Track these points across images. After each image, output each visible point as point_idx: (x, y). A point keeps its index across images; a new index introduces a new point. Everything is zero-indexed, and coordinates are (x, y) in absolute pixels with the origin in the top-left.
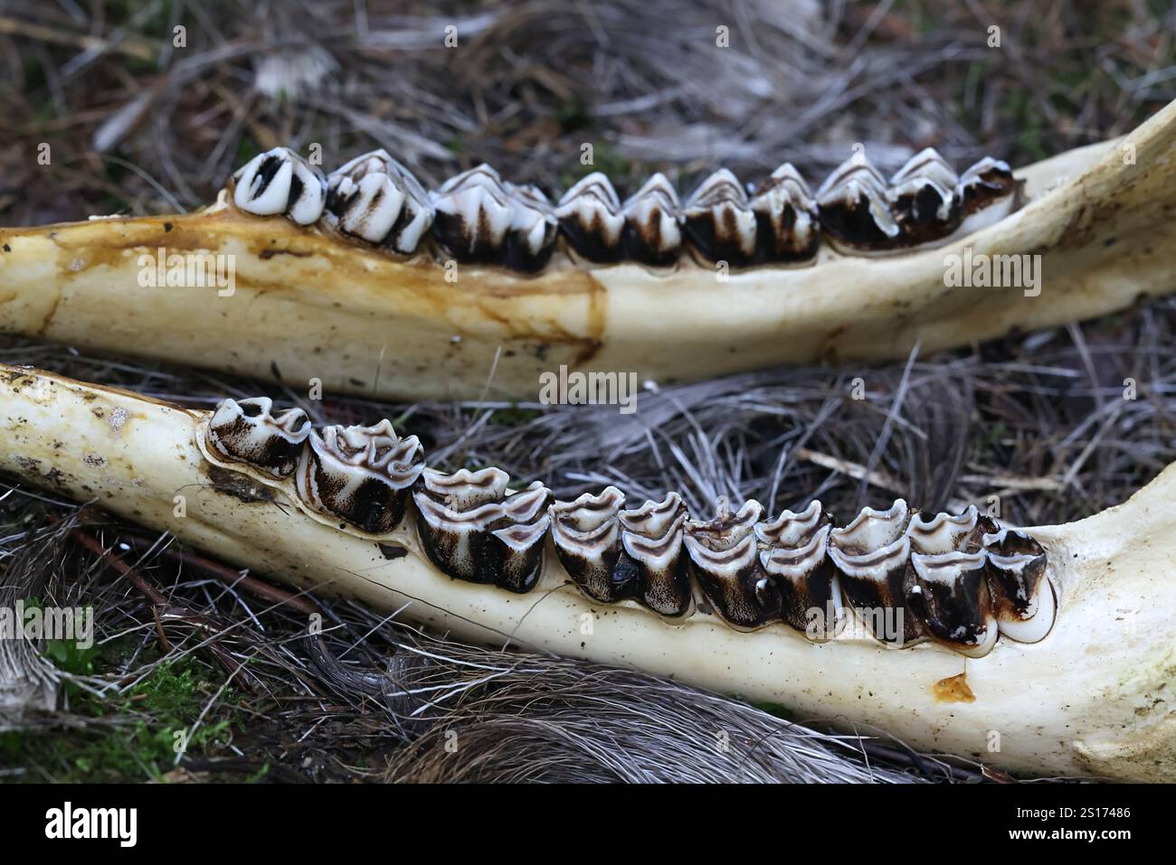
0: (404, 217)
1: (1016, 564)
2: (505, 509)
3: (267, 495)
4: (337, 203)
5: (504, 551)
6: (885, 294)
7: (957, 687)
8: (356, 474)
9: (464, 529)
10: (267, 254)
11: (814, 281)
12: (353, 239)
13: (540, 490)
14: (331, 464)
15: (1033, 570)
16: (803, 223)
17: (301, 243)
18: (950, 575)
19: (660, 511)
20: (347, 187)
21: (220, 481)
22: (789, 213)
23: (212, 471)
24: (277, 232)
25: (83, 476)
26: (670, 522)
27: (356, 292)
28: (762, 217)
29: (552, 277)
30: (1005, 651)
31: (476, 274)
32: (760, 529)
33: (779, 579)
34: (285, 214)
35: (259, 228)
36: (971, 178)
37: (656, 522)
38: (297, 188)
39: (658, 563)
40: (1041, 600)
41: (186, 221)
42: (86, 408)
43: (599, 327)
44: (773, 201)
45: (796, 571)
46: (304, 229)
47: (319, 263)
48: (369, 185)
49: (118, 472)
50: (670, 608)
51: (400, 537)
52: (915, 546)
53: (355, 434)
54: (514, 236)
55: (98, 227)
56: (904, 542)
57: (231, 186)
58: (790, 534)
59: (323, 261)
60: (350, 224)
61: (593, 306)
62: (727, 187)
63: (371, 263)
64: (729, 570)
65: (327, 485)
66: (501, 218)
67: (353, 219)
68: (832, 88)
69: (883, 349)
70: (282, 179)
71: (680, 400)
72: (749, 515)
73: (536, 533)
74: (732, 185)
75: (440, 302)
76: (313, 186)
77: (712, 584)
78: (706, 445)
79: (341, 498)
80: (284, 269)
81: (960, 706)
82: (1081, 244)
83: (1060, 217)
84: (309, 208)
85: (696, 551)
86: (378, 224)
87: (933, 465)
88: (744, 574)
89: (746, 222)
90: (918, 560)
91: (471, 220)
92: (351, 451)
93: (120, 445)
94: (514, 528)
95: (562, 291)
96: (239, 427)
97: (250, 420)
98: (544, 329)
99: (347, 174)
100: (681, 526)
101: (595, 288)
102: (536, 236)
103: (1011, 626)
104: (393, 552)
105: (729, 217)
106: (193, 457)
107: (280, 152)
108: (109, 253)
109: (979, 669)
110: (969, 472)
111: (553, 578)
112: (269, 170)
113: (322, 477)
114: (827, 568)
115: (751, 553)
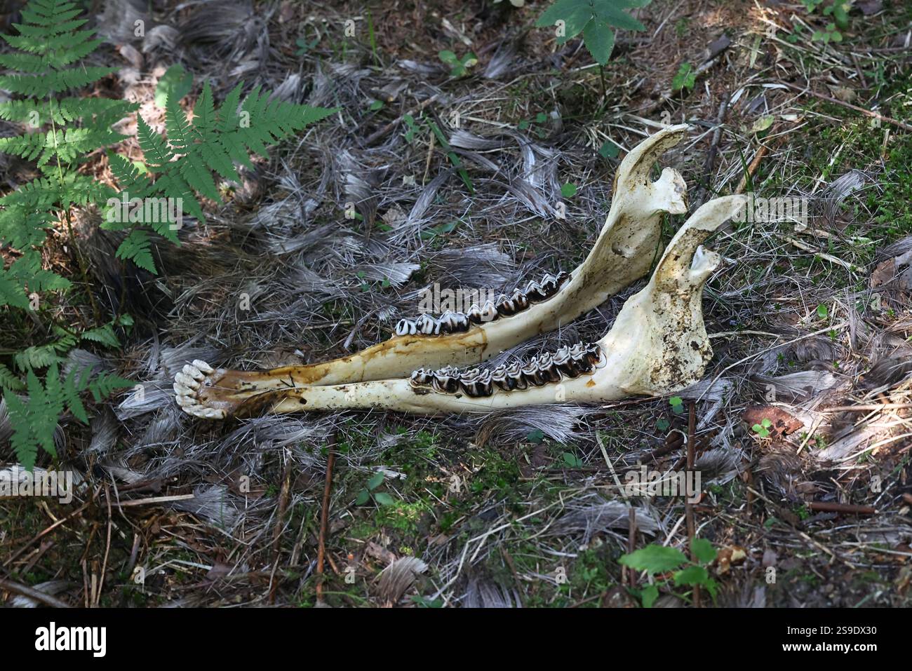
0: (435, 326)
1: (594, 350)
2: (481, 377)
3: (428, 392)
4: (419, 328)
5: (483, 386)
6: (548, 310)
7: (591, 383)
8: (447, 378)
9: (473, 383)
10: (407, 344)
12: (425, 335)
13: (487, 371)
14: (440, 378)
15: (598, 350)
16: (524, 299)
17: (414, 339)
18: (580, 357)
20: (420, 323)
21: (417, 392)
22: (520, 298)
23: (415, 390)
24: (408, 338)
25: (386, 403)
26: (517, 368)
27: (429, 348)
28: (514, 301)
29: (471, 331)
30: (598, 371)
31: (454, 335)
32: (537, 362)
33: (545, 371)
34: (408, 334)
35: (404, 339)
36: (558, 277)
37: (514, 368)
38: (409, 327)
39: (518, 377)
40: (602, 357)
41: (386, 343)
42: (382, 386)
43: (485, 339)
44: (516, 297)
45: (548, 368)
46: (413, 336)
47: (419, 343)
48: (425, 321)
49: (393, 399)
50: (523, 387)
51: (459, 392)
52: (571, 354)
53: (443, 370)
54: (460, 324)
55: (369, 350)
56: (569, 354)
57: (394, 332)
58: (544, 361)
59: (419, 342)
60: (423, 331)
61: (482, 335)
63: (430, 340)
64: (533, 373)
65: (441, 383)
66: (456, 320)
67: (423, 330)
68: (520, 275)
69: (552, 327)
71: (510, 353)
73: (489, 380)
74: (505, 297)
75: (448, 344)
76: (413, 325)
77: (531, 378)
79: (445, 385)
80: (411, 347)
81: (593, 387)
82: (589, 285)
83: (581, 279)
84: (413, 331)
85: (525, 372)
86: (429, 330)
88: (537, 373)
89: (511, 303)
90: (573, 357)
91: (449, 323)
92: (444, 374)
93: (392, 392)
94: (484, 380)
95: (475, 333)
96: (418, 376)
98: (473, 344)
99: (419, 320)
100: (520, 368)
101: (482, 330)
102: (465, 322)
103: (598, 365)
104: (459, 397)
105: (507, 303)
106: (409, 388)
107: (403, 320)
108: (372, 355)
109: (595, 377)
111: (496, 390)
112: (402, 324)
113: (439, 382)
114: (554, 366)
115: (537, 368)
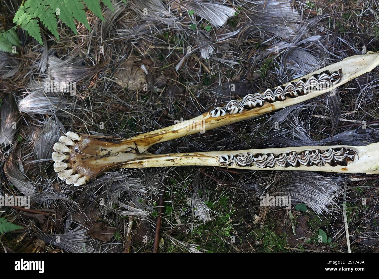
2: (268, 161)
11: (309, 96)
19: (292, 157)
26: (294, 158)
32: (309, 155)
38: (221, 112)
52: (334, 155)
56: (332, 154)
61: (273, 108)
62: (291, 87)
70: (219, 112)
72: (307, 154)
74: (292, 86)
78: (296, 120)
87: (335, 116)
90: (335, 157)
92: (242, 161)
94: (270, 163)
97: (226, 162)
99: (228, 106)
100: (296, 157)
107: (217, 108)
110: (342, 113)
115: (308, 160)
